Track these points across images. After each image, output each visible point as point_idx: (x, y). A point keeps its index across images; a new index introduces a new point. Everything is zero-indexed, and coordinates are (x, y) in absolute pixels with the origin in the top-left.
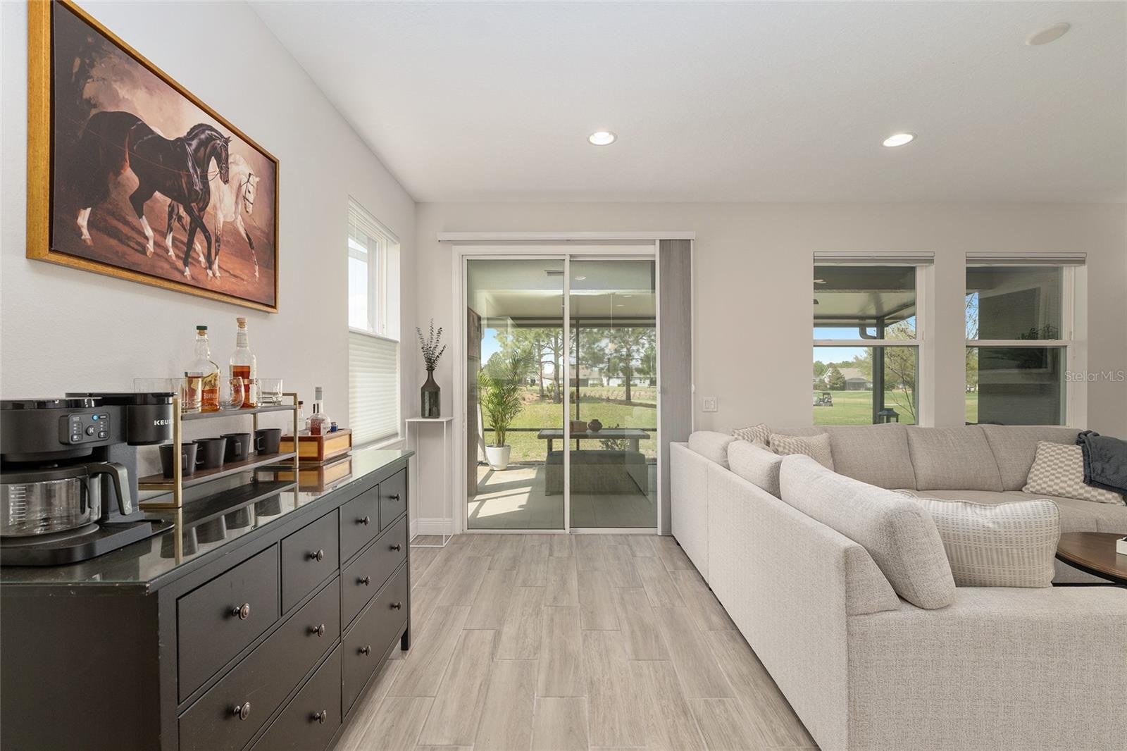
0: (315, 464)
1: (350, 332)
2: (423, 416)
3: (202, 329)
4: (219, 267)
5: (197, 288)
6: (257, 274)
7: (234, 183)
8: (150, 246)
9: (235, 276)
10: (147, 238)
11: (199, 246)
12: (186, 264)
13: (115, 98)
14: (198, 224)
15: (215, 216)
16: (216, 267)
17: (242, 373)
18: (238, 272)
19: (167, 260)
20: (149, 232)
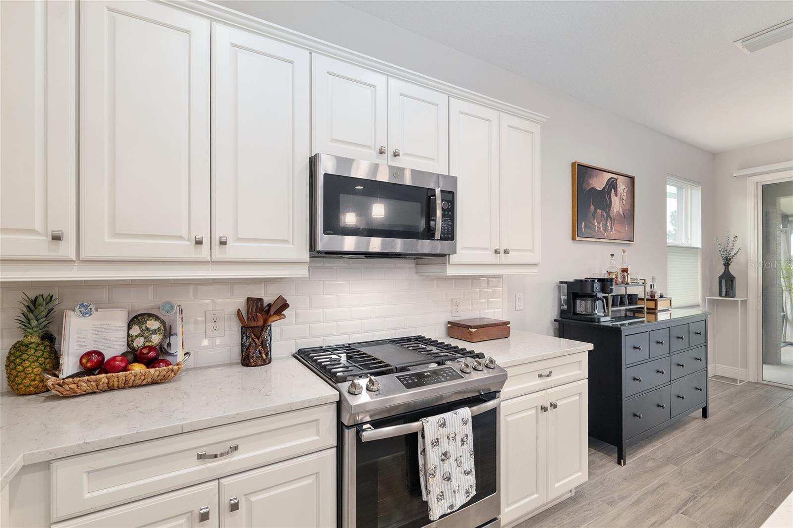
0: (653, 311)
1: (668, 246)
2: (720, 295)
3: (612, 255)
5: (608, 239)
6: (627, 229)
7: (619, 195)
8: (597, 228)
9: (619, 232)
10: (596, 226)
11: (609, 224)
12: (605, 232)
13: (589, 184)
14: (609, 216)
15: (613, 211)
16: (613, 230)
17: (625, 271)
18: (620, 230)
19: (601, 231)
20: (596, 224)
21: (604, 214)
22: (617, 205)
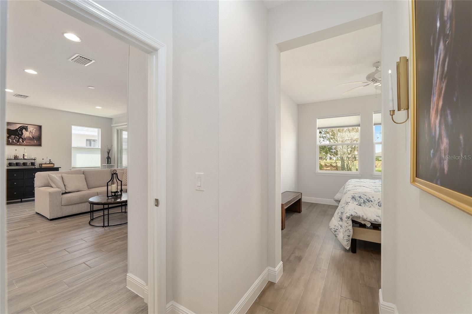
1: (73, 148)
3: (16, 150)
4: (25, 142)
5: (20, 145)
6: (35, 142)
7: (29, 131)
8: (11, 142)
11: (21, 140)
12: (18, 142)
14: (20, 137)
15: (24, 136)
16: (24, 142)
17: (24, 155)
18: (30, 142)
20: (10, 140)
21: (17, 137)
22: (26, 134)
